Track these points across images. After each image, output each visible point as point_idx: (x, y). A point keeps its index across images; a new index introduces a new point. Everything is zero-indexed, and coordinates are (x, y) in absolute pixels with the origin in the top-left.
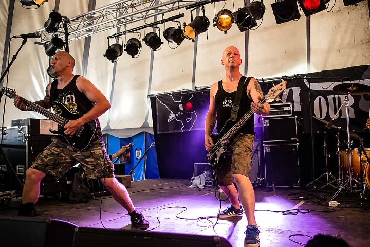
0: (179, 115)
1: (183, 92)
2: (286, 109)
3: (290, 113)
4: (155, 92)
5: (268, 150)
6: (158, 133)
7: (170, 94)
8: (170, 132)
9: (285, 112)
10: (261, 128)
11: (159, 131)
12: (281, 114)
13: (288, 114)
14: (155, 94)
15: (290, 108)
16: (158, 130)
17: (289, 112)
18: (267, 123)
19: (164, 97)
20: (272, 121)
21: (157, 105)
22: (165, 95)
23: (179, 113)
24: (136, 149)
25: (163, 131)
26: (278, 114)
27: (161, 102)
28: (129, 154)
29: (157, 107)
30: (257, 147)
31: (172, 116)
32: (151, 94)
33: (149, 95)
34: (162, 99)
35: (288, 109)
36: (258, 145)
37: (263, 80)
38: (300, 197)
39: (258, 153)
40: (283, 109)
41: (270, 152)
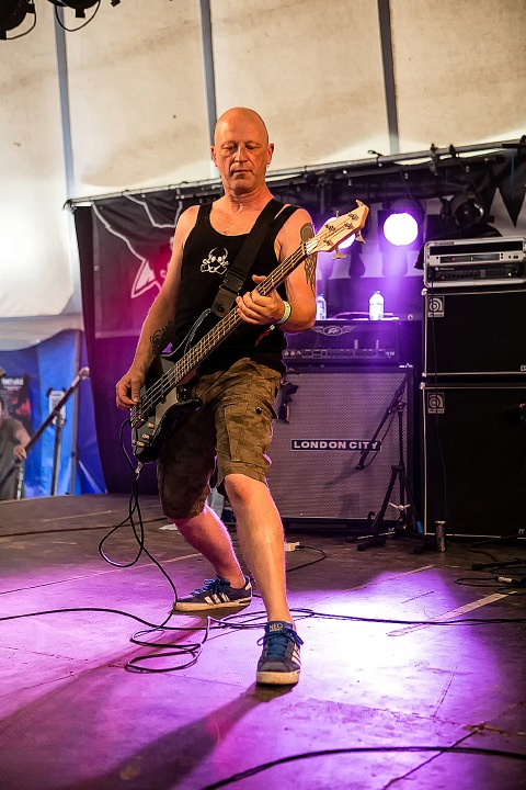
1: (183, 191)
2: (506, 257)
3: (520, 275)
4: (88, 191)
5: (437, 406)
6: (98, 335)
7: (138, 196)
9: (498, 270)
10: (417, 325)
11: (103, 329)
12: (488, 277)
13: (514, 276)
14: (89, 199)
15: (522, 256)
16: (97, 325)
17: (517, 269)
18: (437, 308)
19: (117, 208)
20: (452, 299)
21: (96, 235)
22: (122, 201)
24: (51, 390)
25: (111, 329)
26: (477, 277)
27: (108, 226)
28: (26, 406)
29: (96, 245)
30: (399, 393)
31: (146, 275)
32: (74, 196)
33: (69, 202)
34: (112, 216)
35: (512, 259)
36: (402, 387)
37: (452, 150)
38: (501, 578)
39: (400, 415)
40: (497, 257)
41: (442, 411)
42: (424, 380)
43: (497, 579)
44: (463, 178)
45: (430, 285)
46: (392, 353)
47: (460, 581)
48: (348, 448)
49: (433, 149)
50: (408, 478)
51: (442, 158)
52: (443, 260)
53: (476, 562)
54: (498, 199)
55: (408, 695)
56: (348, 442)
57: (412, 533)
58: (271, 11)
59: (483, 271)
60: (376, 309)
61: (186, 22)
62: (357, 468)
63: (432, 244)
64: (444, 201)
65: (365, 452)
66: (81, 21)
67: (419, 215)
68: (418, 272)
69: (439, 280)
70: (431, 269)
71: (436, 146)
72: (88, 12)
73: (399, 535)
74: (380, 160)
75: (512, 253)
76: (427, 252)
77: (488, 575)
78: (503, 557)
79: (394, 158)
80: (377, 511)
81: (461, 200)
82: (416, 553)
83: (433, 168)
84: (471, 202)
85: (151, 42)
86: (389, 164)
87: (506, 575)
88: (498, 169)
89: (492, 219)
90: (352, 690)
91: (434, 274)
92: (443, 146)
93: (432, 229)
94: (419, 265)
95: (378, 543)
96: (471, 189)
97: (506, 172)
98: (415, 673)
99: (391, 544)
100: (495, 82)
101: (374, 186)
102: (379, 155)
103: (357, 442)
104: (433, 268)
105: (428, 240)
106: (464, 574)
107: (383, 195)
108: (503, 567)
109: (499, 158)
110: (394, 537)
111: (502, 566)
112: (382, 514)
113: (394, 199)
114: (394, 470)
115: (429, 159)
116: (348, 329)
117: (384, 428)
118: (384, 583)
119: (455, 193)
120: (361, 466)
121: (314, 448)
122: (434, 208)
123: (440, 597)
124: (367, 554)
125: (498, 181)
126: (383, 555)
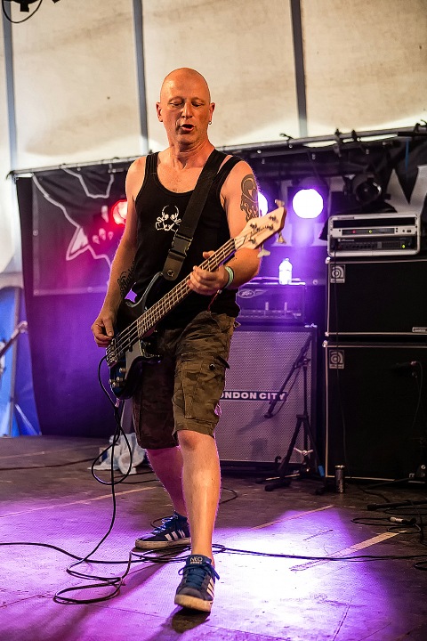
0: (100, 239)
1: (115, 166)
2: (401, 231)
3: (413, 247)
4: (30, 163)
5: (337, 362)
6: (36, 293)
7: (74, 169)
8: (71, 291)
9: (394, 242)
10: (320, 290)
11: (40, 288)
12: (385, 248)
13: (407, 248)
14: (30, 171)
15: (415, 230)
17: (410, 241)
18: (339, 276)
19: (56, 180)
20: (352, 267)
21: (35, 203)
22: (60, 173)
23: (102, 231)
25: (49, 288)
26: (374, 248)
27: (46, 196)
29: (35, 212)
30: (304, 350)
31: (80, 240)
32: (16, 168)
33: (12, 173)
34: (50, 186)
35: (406, 233)
36: (307, 345)
37: (354, 135)
38: (393, 518)
39: (305, 369)
40: (392, 231)
41: (342, 367)
42: (326, 338)
43: (389, 519)
44: (363, 160)
45: (333, 254)
46: (299, 315)
47: (355, 521)
48: (258, 398)
49: (338, 133)
50: (311, 425)
51: (345, 141)
52: (344, 232)
53: (370, 503)
54: (394, 179)
55: (308, 626)
56: (258, 393)
57: (314, 475)
58: (196, 7)
59: (380, 243)
60: (285, 274)
61: (120, 15)
62: (266, 416)
63: (335, 218)
64: (346, 180)
65: (273, 403)
66: (26, 14)
67: (324, 191)
68: (323, 243)
69: (341, 250)
70: (334, 240)
71: (340, 131)
72: (32, 7)
73: (303, 476)
74: (291, 142)
75: (406, 228)
76: (330, 225)
77: (382, 515)
78: (395, 499)
79: (303, 140)
80: (284, 455)
81: (362, 180)
82: (317, 493)
83: (337, 150)
84: (370, 181)
85: (89, 31)
86: (299, 146)
87: (397, 515)
88: (394, 152)
89: (389, 197)
90: (257, 620)
91: (336, 245)
92: (345, 130)
93: (336, 204)
94: (324, 236)
95: (284, 484)
96: (370, 170)
97: (402, 156)
98: (314, 605)
99: (295, 485)
100: (393, 75)
101: (286, 165)
102: (290, 138)
103: (267, 393)
104: (336, 239)
105: (331, 215)
106: (361, 513)
107: (292, 173)
108: (395, 509)
109: (395, 143)
110: (298, 479)
111: (394, 506)
112: (288, 458)
113: (303, 177)
114: (300, 418)
115: (334, 142)
116: (260, 292)
117: (291, 381)
118: (289, 521)
119: (358, 173)
120: (270, 415)
121: (228, 398)
122: (338, 186)
123: (338, 535)
124: (274, 494)
125: (394, 163)
126: (289, 495)
